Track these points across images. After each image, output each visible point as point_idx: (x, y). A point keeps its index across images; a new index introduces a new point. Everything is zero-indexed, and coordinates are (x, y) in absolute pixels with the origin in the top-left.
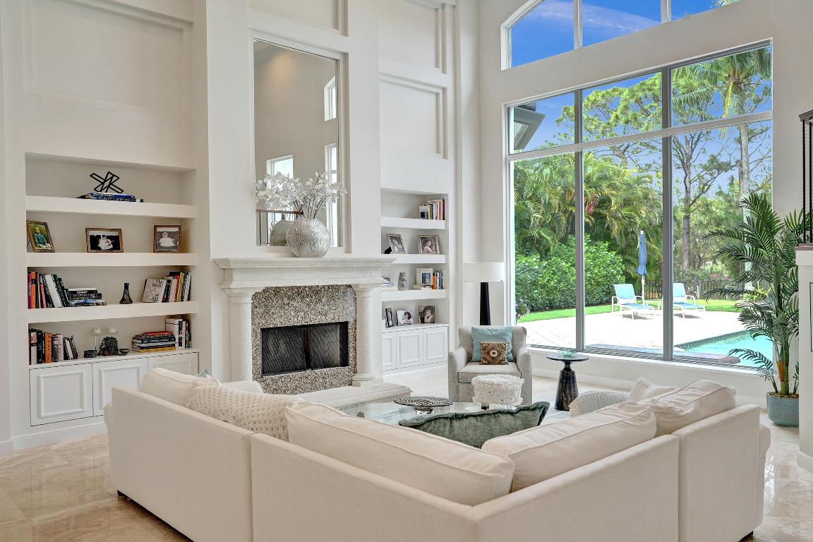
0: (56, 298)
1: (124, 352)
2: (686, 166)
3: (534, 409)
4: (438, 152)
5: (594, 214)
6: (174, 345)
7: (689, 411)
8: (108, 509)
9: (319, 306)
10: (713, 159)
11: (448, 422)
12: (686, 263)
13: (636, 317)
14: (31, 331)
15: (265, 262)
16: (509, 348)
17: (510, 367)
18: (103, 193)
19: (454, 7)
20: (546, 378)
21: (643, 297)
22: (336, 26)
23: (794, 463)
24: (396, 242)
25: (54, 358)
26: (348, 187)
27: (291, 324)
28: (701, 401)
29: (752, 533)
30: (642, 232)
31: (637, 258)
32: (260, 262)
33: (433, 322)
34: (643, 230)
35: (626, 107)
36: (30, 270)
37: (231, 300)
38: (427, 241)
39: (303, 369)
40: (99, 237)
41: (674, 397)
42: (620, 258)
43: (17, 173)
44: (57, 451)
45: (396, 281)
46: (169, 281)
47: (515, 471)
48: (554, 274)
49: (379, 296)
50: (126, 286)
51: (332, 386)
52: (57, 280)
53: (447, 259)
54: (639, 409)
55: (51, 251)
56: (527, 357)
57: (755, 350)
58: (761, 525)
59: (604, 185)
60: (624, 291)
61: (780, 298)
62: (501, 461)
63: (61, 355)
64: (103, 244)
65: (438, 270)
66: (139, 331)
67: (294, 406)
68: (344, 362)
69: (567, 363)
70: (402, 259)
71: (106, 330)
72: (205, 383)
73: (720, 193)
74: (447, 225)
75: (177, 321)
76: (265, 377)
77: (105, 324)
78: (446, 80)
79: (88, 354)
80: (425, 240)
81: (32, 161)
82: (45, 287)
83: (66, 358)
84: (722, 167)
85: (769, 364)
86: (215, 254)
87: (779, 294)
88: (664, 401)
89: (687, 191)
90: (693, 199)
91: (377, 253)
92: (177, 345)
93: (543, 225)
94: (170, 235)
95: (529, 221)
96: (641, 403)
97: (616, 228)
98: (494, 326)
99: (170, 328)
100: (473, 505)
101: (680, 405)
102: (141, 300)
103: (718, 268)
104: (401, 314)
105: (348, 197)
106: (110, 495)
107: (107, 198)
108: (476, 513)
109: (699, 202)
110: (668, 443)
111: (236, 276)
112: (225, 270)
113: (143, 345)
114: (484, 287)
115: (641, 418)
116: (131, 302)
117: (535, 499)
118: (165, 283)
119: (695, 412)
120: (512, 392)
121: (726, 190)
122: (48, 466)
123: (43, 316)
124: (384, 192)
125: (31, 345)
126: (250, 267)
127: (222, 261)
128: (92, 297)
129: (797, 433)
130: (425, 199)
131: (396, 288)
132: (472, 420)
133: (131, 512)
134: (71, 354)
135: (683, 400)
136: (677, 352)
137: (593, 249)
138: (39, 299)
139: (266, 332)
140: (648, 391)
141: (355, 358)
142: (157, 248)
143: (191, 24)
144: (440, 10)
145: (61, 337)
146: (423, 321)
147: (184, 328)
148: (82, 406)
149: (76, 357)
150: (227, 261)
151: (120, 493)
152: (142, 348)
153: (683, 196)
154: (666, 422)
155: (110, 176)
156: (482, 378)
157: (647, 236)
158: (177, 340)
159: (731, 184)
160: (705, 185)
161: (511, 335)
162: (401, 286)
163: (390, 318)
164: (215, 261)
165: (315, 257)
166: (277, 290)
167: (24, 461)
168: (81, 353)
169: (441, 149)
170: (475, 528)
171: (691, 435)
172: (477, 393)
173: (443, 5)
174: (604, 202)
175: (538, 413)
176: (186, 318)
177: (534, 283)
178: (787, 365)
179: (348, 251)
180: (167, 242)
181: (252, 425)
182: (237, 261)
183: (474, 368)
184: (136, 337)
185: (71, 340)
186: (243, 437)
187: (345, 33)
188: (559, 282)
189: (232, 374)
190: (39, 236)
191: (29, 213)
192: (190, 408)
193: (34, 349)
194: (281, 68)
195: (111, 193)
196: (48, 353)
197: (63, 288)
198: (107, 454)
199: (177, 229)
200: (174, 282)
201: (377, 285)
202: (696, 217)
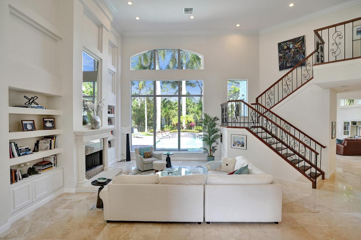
0: (15, 153)
6: (52, 166)
19: (117, 48)
25: (16, 181)
27: (92, 153)
33: (110, 146)
40: (27, 124)
46: (51, 141)
50: (36, 144)
52: (16, 145)
53: (115, 127)
63: (18, 179)
64: (29, 127)
68: (101, 163)
69: (168, 155)
74: (115, 115)
75: (53, 156)
76: (87, 172)
78: (115, 70)
82: (12, 148)
92: (53, 166)
94: (50, 122)
99: (51, 160)
102: (43, 149)
113: (43, 168)
114: (127, 135)
116: (39, 151)
128: (27, 151)
134: (21, 177)
141: (104, 161)
142: (45, 128)
144: (114, 48)
145: (18, 170)
147: (55, 159)
148: (29, 199)
155: (35, 98)
158: (53, 164)
164: (75, 132)
169: (113, 91)
176: (55, 155)
179: (102, 126)
180: (49, 125)
184: (35, 165)
185: (21, 171)
187: (101, 52)
196: (14, 179)
197: (17, 148)
199: (52, 120)
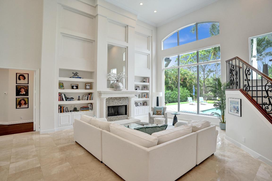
0: (64, 99)
1: (78, 111)
2: (204, 71)
3: (164, 126)
4: (148, 68)
5: (183, 81)
7: (200, 127)
8: (73, 145)
9: (121, 102)
10: (210, 70)
11: (145, 129)
12: (204, 92)
13: (192, 104)
14: (59, 106)
15: (109, 92)
16: (162, 111)
17: (163, 116)
18: (75, 77)
19: (152, 37)
20: (171, 118)
21: (194, 100)
22: (126, 41)
23: (225, 138)
24: (138, 88)
25: (64, 112)
26: (127, 76)
27: (114, 105)
28: (202, 124)
29: (213, 154)
30: (194, 86)
31: (193, 91)
32: (107, 92)
33: (146, 105)
34: (194, 85)
35: (190, 58)
36: (59, 93)
37: (101, 100)
38: (145, 87)
39: (116, 115)
40: (74, 86)
41: (197, 124)
42: (189, 91)
43: (57, 72)
44: (64, 132)
45: (138, 96)
46: (88, 96)
47: (158, 140)
48: (174, 95)
49: (134, 99)
50: (79, 97)
51: (123, 119)
52: (65, 95)
53: (149, 91)
54: (188, 126)
55: (64, 89)
56: (166, 114)
57: (217, 113)
58: (216, 152)
59: (186, 75)
60: (190, 99)
61: (222, 101)
62: (155, 138)
63: (65, 111)
64: (75, 87)
65: (147, 94)
66: (82, 106)
67: (112, 124)
68: (126, 114)
69: (175, 115)
70: (139, 91)
71: (74, 106)
72: (93, 118)
73: (211, 77)
74: (149, 84)
75: (90, 104)
76: (108, 117)
77: (74, 105)
78: (150, 52)
79: (70, 111)
80: (144, 87)
81: (60, 70)
82: (62, 96)
83: (66, 112)
84: (211, 71)
85: (220, 116)
86: (98, 90)
87: (222, 100)
88: (194, 125)
89: (204, 77)
90: (205, 78)
91: (134, 90)
93: (172, 84)
94: (89, 86)
95: (169, 83)
96: (189, 125)
97: (188, 84)
98: (160, 106)
99: (88, 106)
100: (148, 148)
101: (198, 125)
102: (82, 100)
103: (211, 94)
104: (139, 104)
105: (127, 78)
106: (74, 142)
107: (76, 78)
108: (148, 150)
109: (207, 79)
110: (194, 134)
111: (102, 95)
112: (100, 94)
114: (158, 98)
115: (189, 128)
116: (80, 100)
117: (163, 147)
118: (87, 96)
119: (201, 127)
120: (163, 121)
121: (212, 76)
122: (62, 135)
123: (62, 103)
124: (135, 77)
125: (59, 109)
126: (105, 93)
127: (99, 91)
128: (72, 99)
129: (225, 131)
130: (145, 78)
131: (138, 98)
132: (150, 128)
133: (78, 146)
134: (67, 111)
135: (198, 124)
136: (200, 112)
137: (183, 89)
138: (61, 99)
139: (109, 107)
140: (192, 122)
141: (128, 113)
142: (86, 89)
143: (94, 41)
144: (148, 38)
145: (65, 107)
146: (144, 105)
147: (91, 106)
148: (69, 122)
149: (68, 112)
150: (100, 91)
151: (76, 141)
152: (82, 110)
153: (203, 78)
154: (194, 129)
155: (76, 73)
156: (156, 118)
157: (195, 86)
158: (90, 109)
159: (214, 75)
160: (208, 75)
161: (163, 109)
162: (139, 97)
163: (137, 104)
164: (98, 92)
165: (120, 91)
166: (111, 98)
167: (57, 134)
168: (69, 111)
169: (148, 67)
170: (148, 153)
171: (200, 132)
172: (155, 121)
173: (149, 36)
174: (186, 79)
175: (165, 127)
176: (91, 104)
177: (170, 97)
178: (224, 116)
179: (127, 90)
180: (88, 87)
181: (102, 128)
182: (102, 91)
183: (154, 116)
184: (81, 108)
185: (67, 108)
186: (100, 131)
187: (127, 42)
188: (175, 96)
189: (101, 116)
190: (61, 85)
191: (59, 81)
192: (90, 124)
193: (60, 110)
194: (114, 50)
195: (76, 77)
196: (62, 111)
197: (66, 97)
198: (73, 133)
199: (90, 85)
200: (89, 96)
201: (133, 97)
202: (206, 82)
